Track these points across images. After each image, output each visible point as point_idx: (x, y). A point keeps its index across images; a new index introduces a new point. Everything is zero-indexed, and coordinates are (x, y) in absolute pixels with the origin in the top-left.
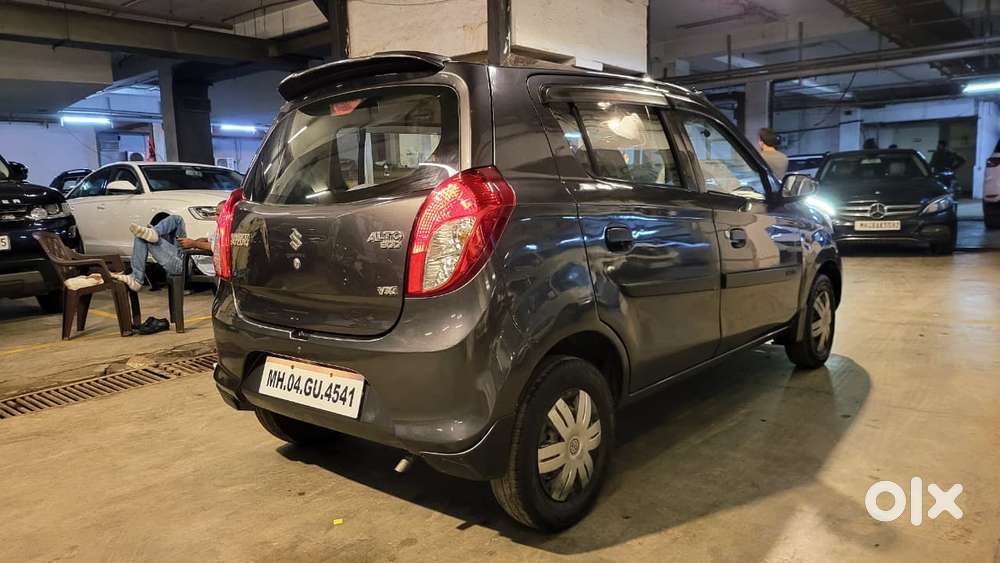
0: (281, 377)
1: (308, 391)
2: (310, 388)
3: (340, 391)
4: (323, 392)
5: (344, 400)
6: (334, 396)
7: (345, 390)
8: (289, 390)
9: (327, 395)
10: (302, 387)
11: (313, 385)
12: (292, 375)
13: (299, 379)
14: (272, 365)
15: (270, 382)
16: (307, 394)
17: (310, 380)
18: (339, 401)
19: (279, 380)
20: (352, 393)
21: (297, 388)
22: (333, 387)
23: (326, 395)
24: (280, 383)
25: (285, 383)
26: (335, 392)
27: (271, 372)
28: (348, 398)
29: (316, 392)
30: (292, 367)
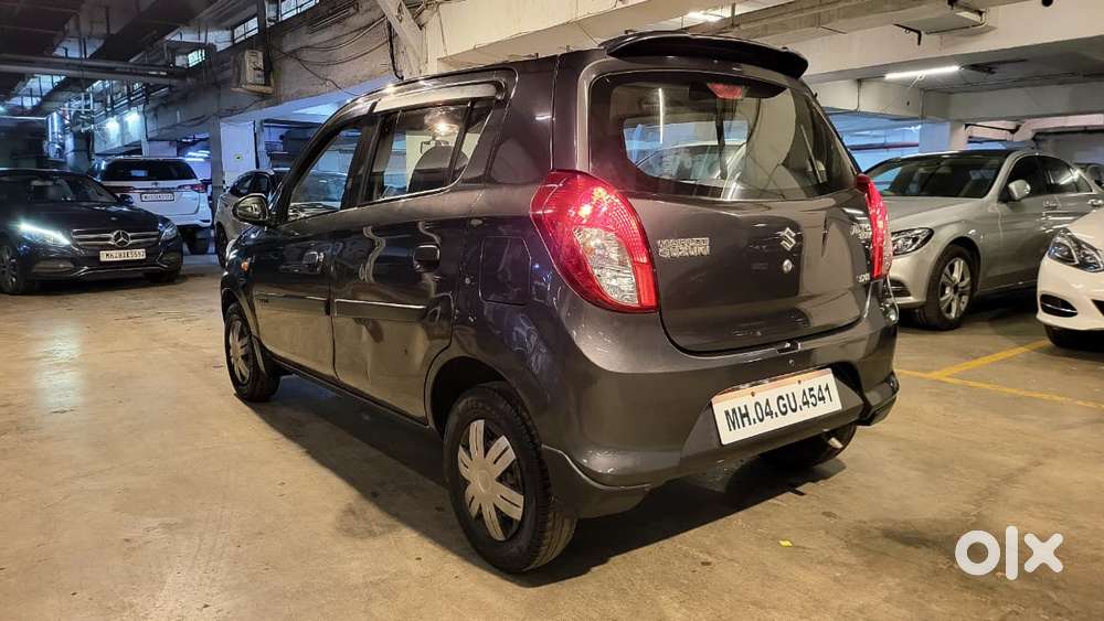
0: (743, 411)
1: (784, 410)
2: (785, 406)
3: (815, 392)
4: (800, 403)
5: (823, 399)
6: (812, 400)
7: (820, 389)
8: (761, 420)
9: (806, 403)
10: (774, 408)
11: (786, 401)
12: (757, 403)
13: (767, 403)
14: (722, 405)
15: (733, 425)
16: (784, 413)
17: (781, 398)
18: (818, 402)
19: (743, 416)
20: (827, 388)
21: (770, 414)
22: (807, 392)
23: (804, 404)
24: (746, 419)
25: (752, 415)
26: (812, 396)
27: (727, 413)
28: (826, 394)
29: (793, 407)
30: (753, 394)
